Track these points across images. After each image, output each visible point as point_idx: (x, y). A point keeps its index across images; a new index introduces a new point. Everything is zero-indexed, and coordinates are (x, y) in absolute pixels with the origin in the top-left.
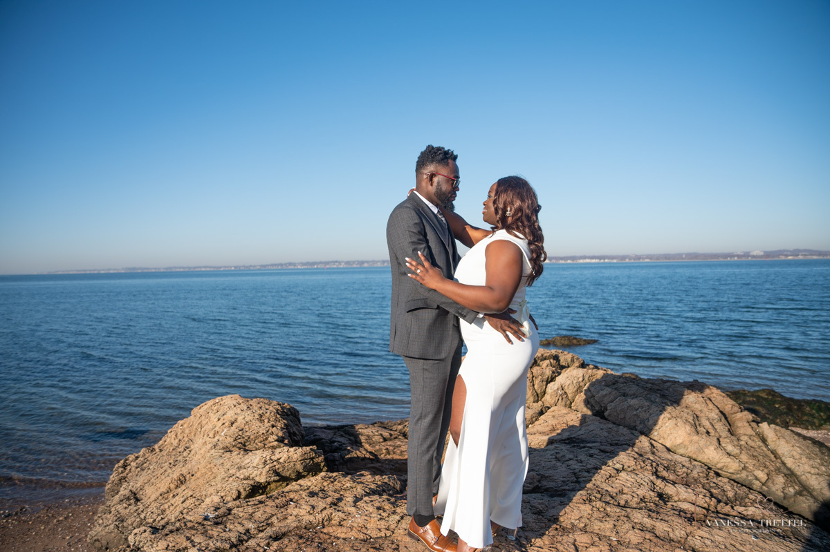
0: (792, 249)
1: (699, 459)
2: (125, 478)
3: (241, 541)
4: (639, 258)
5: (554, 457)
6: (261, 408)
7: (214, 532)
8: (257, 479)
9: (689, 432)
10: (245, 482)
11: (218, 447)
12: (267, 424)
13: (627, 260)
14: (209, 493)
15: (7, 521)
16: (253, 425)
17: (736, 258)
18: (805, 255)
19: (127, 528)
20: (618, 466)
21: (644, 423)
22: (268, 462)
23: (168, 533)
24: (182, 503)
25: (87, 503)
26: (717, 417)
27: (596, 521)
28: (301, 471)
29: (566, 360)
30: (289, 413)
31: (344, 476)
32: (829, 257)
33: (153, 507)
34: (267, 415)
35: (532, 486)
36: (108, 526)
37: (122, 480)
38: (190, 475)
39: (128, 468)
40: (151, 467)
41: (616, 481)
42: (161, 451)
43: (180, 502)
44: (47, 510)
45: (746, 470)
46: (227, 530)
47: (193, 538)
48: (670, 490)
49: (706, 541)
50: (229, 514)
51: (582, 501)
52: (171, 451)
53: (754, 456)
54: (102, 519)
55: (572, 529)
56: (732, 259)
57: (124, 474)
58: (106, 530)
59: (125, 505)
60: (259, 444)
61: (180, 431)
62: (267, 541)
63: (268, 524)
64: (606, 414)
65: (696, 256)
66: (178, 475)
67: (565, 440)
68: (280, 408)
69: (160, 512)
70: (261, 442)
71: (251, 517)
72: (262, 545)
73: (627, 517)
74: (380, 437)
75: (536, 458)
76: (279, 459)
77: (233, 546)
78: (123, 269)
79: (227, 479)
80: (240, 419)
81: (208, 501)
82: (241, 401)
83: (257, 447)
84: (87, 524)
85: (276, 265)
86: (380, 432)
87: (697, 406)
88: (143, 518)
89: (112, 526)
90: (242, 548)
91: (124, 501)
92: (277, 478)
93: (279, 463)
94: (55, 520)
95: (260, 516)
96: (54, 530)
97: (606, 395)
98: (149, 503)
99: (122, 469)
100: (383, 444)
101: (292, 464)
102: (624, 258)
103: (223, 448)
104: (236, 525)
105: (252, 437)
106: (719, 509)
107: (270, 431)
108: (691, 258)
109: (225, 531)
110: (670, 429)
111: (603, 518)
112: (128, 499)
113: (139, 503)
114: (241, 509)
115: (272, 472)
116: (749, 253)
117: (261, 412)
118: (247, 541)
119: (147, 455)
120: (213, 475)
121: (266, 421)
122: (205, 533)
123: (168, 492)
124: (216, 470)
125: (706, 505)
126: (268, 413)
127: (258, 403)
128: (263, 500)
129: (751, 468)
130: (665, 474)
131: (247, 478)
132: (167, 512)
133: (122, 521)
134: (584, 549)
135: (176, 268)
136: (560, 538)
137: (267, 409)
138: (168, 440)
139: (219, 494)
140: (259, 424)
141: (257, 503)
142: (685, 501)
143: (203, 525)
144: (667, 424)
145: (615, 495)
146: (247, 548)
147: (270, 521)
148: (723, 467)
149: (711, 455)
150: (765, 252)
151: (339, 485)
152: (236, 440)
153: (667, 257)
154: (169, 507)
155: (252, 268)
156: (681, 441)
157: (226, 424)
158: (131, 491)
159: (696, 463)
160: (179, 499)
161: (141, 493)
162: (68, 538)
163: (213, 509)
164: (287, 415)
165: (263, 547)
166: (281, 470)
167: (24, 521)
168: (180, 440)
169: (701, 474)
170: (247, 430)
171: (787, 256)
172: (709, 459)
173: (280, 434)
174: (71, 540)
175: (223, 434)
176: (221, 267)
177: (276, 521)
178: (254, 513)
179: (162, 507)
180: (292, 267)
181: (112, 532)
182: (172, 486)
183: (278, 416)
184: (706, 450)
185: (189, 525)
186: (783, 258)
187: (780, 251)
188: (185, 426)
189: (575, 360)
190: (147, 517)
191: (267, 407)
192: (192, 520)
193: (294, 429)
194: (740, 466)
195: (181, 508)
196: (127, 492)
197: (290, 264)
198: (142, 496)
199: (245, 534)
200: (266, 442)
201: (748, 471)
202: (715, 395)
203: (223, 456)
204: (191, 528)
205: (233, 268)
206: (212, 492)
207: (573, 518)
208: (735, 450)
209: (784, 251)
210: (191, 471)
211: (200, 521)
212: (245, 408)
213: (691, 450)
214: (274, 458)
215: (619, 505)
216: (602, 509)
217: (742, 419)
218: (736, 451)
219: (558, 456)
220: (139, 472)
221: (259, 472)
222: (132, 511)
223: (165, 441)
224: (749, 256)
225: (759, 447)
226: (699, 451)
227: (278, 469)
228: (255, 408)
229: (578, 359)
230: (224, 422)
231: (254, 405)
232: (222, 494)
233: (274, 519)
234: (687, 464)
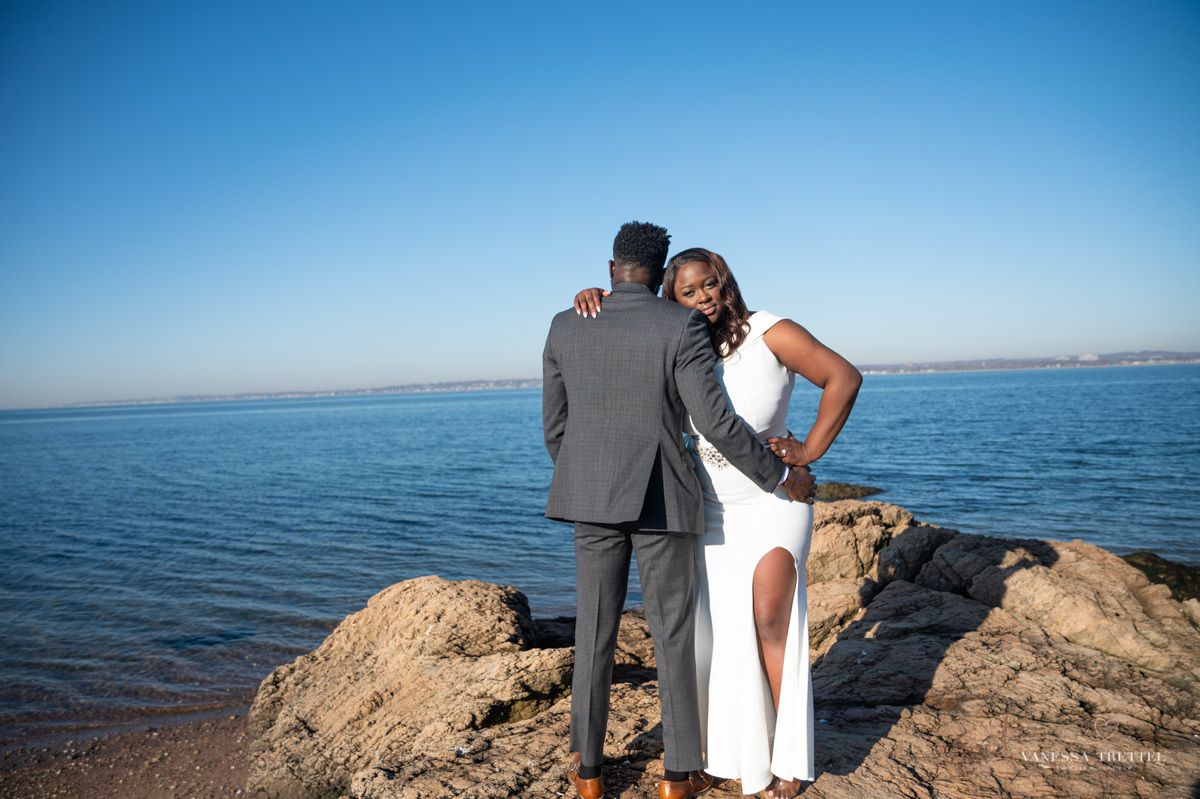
0: (1138, 351)
1: (1112, 651)
2: (279, 699)
3: (521, 786)
4: (918, 367)
5: (924, 652)
6: (476, 594)
7: (481, 772)
8: (498, 697)
9: (1094, 614)
10: (481, 701)
11: (426, 653)
12: (492, 617)
13: (902, 372)
14: (427, 718)
15: (76, 765)
16: (470, 618)
17: (1058, 366)
18: (1159, 359)
19: (306, 771)
20: (1014, 663)
21: (1027, 603)
22: (513, 671)
23: (412, 776)
24: (387, 733)
25: (186, 738)
26: (1124, 592)
27: (1012, 742)
28: (558, 683)
29: (890, 515)
30: (516, 600)
31: (634, 687)
32: (1198, 361)
33: (341, 739)
34: (489, 603)
35: (905, 695)
36: (275, 769)
37: (277, 703)
38: (389, 693)
39: (282, 685)
40: (318, 683)
41: (1018, 685)
42: (327, 659)
43: (383, 733)
44: (131, 748)
45: (1180, 667)
46: (497, 770)
47: (451, 783)
48: (1092, 696)
49: (1174, 769)
50: (489, 747)
51: (984, 714)
52: (343, 658)
53: (1188, 647)
54: (263, 759)
55: (980, 754)
56: (1053, 368)
57: (278, 694)
58: (274, 776)
59: (295, 739)
60: (484, 646)
61: (354, 631)
62: (559, 784)
63: (552, 761)
64: (971, 590)
65: (1001, 363)
66: (371, 693)
67: (924, 628)
68: (503, 594)
69: (353, 748)
70: (485, 643)
71: (524, 751)
72: (553, 790)
73: (1053, 734)
74: (640, 631)
75: (900, 655)
76: (528, 667)
77: (512, 793)
78: (173, 398)
79: (453, 697)
80: (449, 610)
81: (428, 730)
82: (445, 585)
83: (481, 650)
84: (194, 767)
85: (394, 388)
86: (640, 625)
87: (1094, 577)
88: (328, 756)
89: (284, 770)
90: (525, 795)
91: (292, 733)
92: (526, 694)
93: (528, 673)
94: (146, 763)
95: (537, 748)
96: (148, 776)
97: (969, 563)
98: (332, 736)
99: (273, 687)
100: (646, 641)
101: (546, 673)
102: (896, 368)
103: (434, 654)
104: (509, 762)
105: (472, 636)
106: (1164, 722)
107: (497, 628)
108: (994, 367)
109: (494, 772)
110: (1066, 610)
111: (1019, 736)
112: (297, 730)
113: (315, 736)
114: (505, 740)
115: (519, 686)
116: (1077, 357)
117: (479, 600)
118: (529, 786)
119: (307, 666)
120: (429, 693)
121: (488, 612)
122: (465, 775)
123: (359, 718)
124: (434, 686)
125: (1148, 717)
126: (490, 601)
127: (472, 587)
128: (532, 725)
129: (1188, 664)
130: (1076, 673)
131: (482, 696)
132: (364, 748)
133: (297, 762)
134: (1009, 781)
135: (250, 395)
136: (970, 768)
137: (486, 596)
138: (336, 643)
139: (444, 719)
140: (478, 617)
141: (526, 730)
142: (1117, 711)
143: (458, 764)
144: (1061, 604)
145: (1023, 704)
146: (532, 796)
147: (553, 756)
148: (1147, 663)
149: (1129, 645)
150: (1100, 356)
151: (632, 701)
152: (450, 641)
153: (959, 365)
154: (365, 741)
155: (359, 393)
156: (1084, 627)
157: (431, 618)
158: (298, 718)
159: (1111, 658)
160: (380, 729)
161: (314, 721)
162: (172, 787)
163: (465, 740)
164: (514, 603)
165: (555, 793)
166: (530, 682)
167: (102, 765)
168: (355, 644)
169: (1123, 674)
170: (463, 625)
171: (1132, 360)
172: (1126, 652)
173: (512, 631)
174: (178, 790)
175: (427, 633)
176: (315, 393)
177: (563, 756)
178: (526, 744)
179: (355, 741)
180: (418, 391)
181: (283, 778)
182: (365, 710)
183: (504, 605)
184: (1121, 640)
185: (438, 764)
186: (1125, 364)
187: (1122, 354)
188: (361, 622)
189: (902, 516)
190: (334, 755)
191: (486, 592)
192: (439, 757)
193: (526, 623)
194: (1172, 661)
195: (388, 742)
196: (292, 720)
197: (416, 386)
198: (315, 725)
199: (524, 775)
200: (493, 643)
201: (1183, 669)
202: (1110, 561)
203: (438, 664)
204: (443, 769)
205: (333, 394)
206: (433, 717)
207: (978, 738)
208: (1162, 638)
209: (1127, 354)
210: (388, 688)
211: (452, 758)
212: (455, 594)
213: (1100, 639)
214: (521, 665)
215: (1033, 719)
216: (1015, 725)
217: (1159, 593)
218: (1163, 640)
219: (928, 651)
220: (300, 690)
221: (501, 687)
222: (308, 747)
223: (331, 645)
224: (1077, 362)
225: (1191, 634)
226: (1112, 641)
227: (527, 681)
228: (469, 593)
229: (905, 514)
230: (427, 615)
231: (466, 589)
232: (450, 720)
233: (558, 752)
234: (1099, 660)
